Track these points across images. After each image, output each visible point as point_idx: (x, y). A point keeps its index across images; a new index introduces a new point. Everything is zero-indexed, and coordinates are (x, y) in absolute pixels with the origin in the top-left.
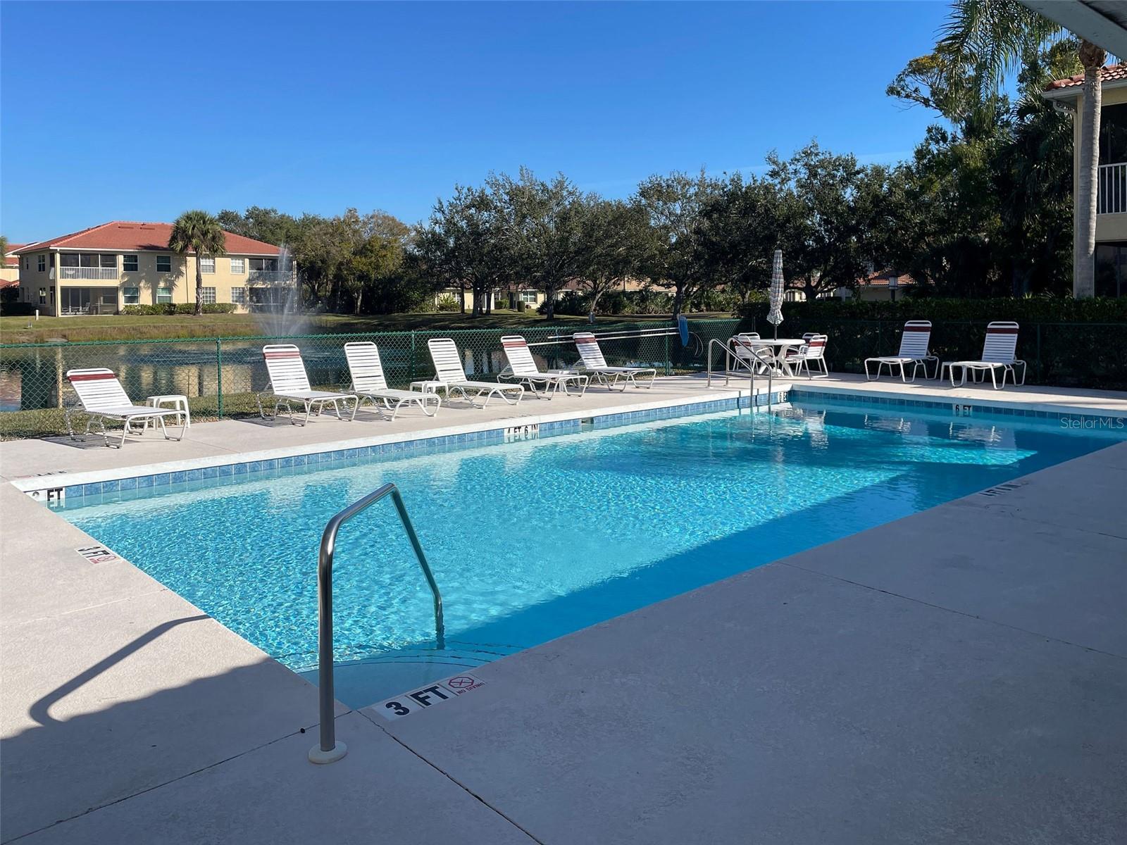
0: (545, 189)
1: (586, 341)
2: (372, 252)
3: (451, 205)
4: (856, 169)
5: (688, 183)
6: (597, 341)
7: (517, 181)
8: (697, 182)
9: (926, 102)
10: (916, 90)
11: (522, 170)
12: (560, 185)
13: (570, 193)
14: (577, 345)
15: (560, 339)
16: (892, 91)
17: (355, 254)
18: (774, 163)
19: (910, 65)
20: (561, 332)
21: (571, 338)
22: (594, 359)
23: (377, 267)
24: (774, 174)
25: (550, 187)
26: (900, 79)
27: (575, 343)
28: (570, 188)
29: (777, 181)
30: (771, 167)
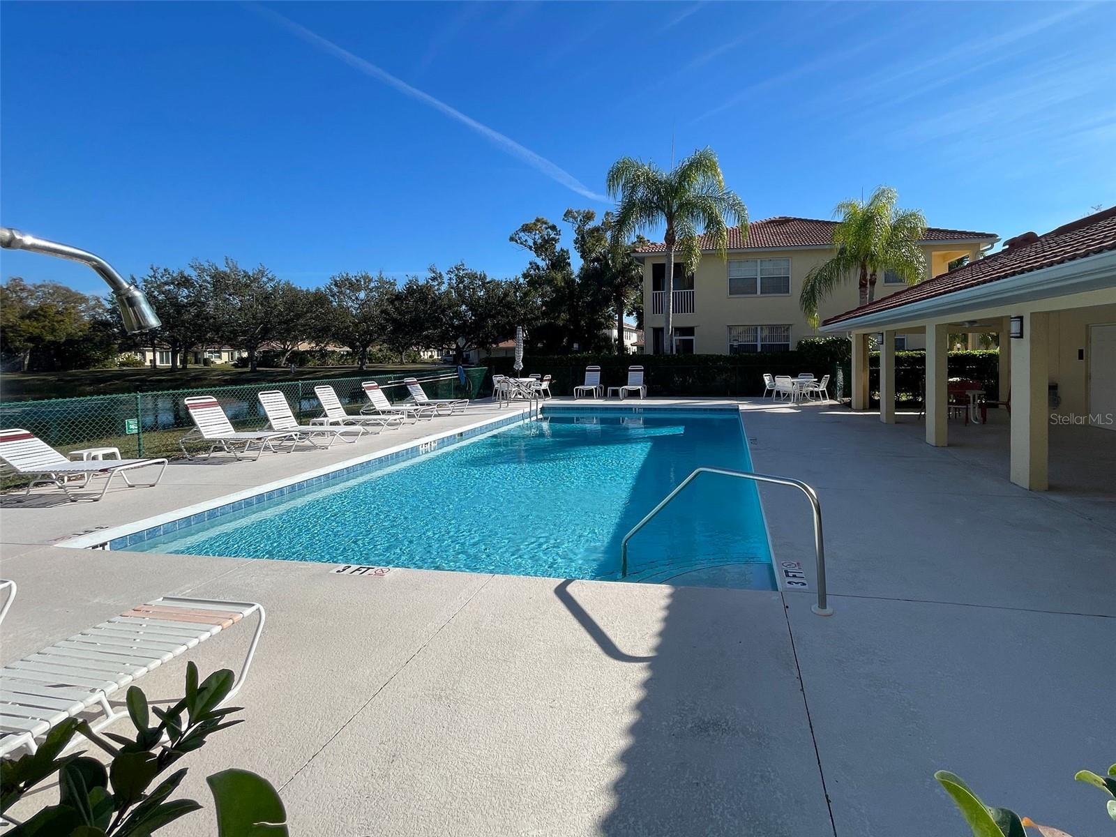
0: (246, 275)
1: (413, 383)
2: (45, 317)
3: (145, 281)
4: (488, 280)
5: (371, 280)
6: (419, 383)
7: (223, 268)
8: (377, 279)
9: (530, 248)
10: (526, 241)
11: (227, 259)
12: (262, 273)
13: (269, 279)
14: (408, 386)
15: (395, 383)
16: (512, 239)
17: (22, 318)
18: (434, 272)
19: (523, 226)
20: (395, 378)
21: (403, 382)
22: (420, 395)
23: (53, 330)
24: (434, 279)
25: (251, 274)
26: (517, 233)
27: (406, 385)
28: (270, 276)
29: (436, 283)
30: (433, 275)
